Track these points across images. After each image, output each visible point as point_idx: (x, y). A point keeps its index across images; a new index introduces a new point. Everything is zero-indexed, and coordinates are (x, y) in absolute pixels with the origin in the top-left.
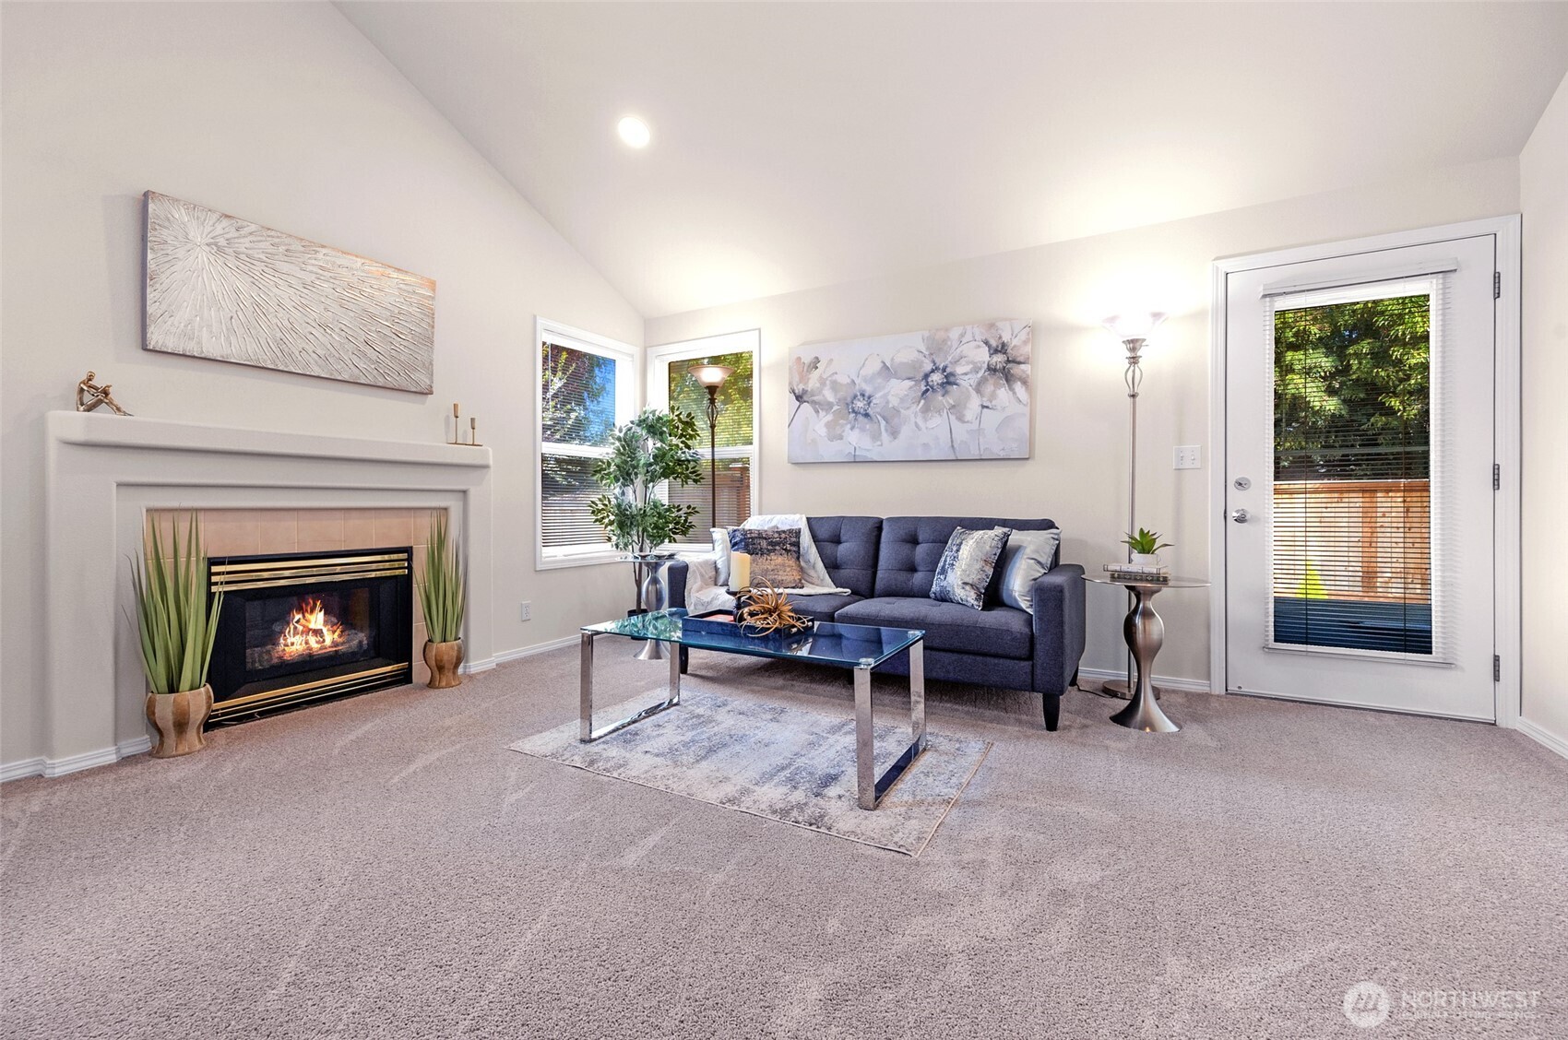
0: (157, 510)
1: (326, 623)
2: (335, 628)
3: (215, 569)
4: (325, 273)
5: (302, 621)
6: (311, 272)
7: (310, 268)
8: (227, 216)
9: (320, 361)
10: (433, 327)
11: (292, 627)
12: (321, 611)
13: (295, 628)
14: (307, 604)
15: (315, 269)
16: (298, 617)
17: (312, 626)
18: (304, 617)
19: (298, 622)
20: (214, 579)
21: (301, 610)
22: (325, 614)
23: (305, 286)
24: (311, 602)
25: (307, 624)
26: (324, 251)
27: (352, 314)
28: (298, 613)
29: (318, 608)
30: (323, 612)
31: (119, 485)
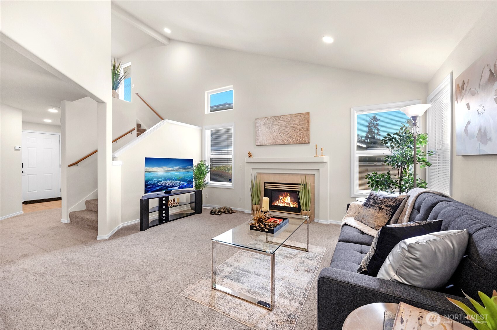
0: (258, 173)
1: (291, 201)
2: (294, 203)
3: (266, 184)
4: (283, 121)
5: (283, 199)
6: (280, 122)
7: (279, 122)
8: (266, 118)
9: (282, 141)
10: (309, 125)
11: (279, 201)
12: (289, 197)
13: (280, 201)
14: (284, 194)
15: (280, 121)
16: (281, 198)
17: (286, 201)
18: (283, 198)
19: (281, 199)
20: (266, 186)
21: (282, 195)
22: (291, 198)
23: (279, 126)
24: (286, 194)
25: (285, 201)
26: (282, 117)
27: (288, 128)
28: (281, 197)
29: (288, 196)
30: (290, 197)
31: (252, 169)
